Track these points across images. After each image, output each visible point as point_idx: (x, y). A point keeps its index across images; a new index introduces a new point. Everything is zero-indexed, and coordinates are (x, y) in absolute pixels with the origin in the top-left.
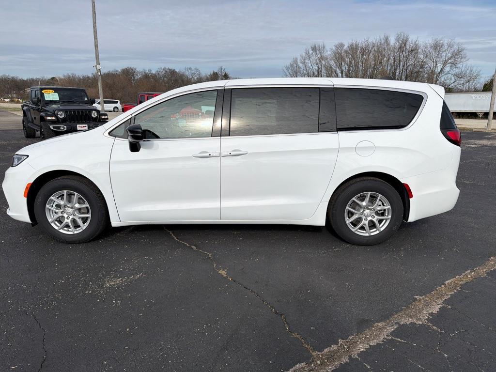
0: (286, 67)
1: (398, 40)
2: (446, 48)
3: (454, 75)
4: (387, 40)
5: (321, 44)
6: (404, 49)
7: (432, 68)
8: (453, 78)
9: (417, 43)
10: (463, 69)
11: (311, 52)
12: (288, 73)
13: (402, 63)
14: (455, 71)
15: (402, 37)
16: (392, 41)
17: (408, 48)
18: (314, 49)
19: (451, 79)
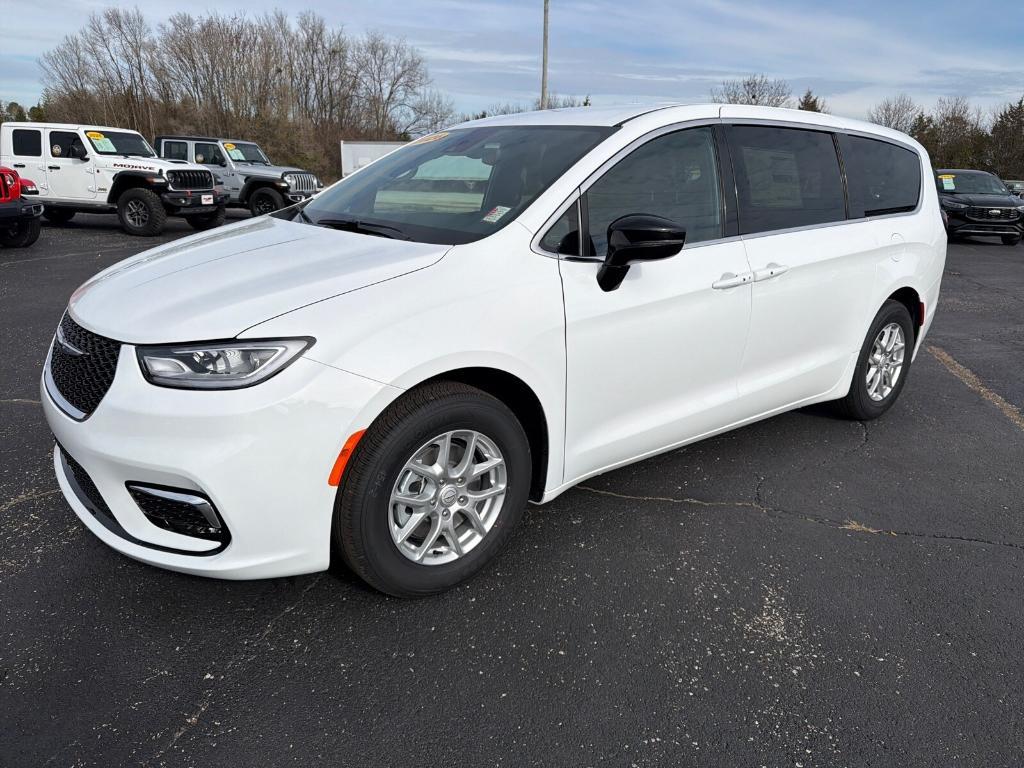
0: (48, 57)
1: (303, 25)
2: (393, 53)
3: (414, 109)
4: (281, 22)
5: (132, 11)
6: (320, 46)
7: (373, 91)
8: (412, 113)
9: (343, 36)
10: (427, 98)
11: (105, 27)
12: (55, 73)
13: (317, 76)
14: (413, 100)
15: (311, 21)
16: (294, 25)
17: (327, 45)
18: (114, 19)
19: (408, 115)
